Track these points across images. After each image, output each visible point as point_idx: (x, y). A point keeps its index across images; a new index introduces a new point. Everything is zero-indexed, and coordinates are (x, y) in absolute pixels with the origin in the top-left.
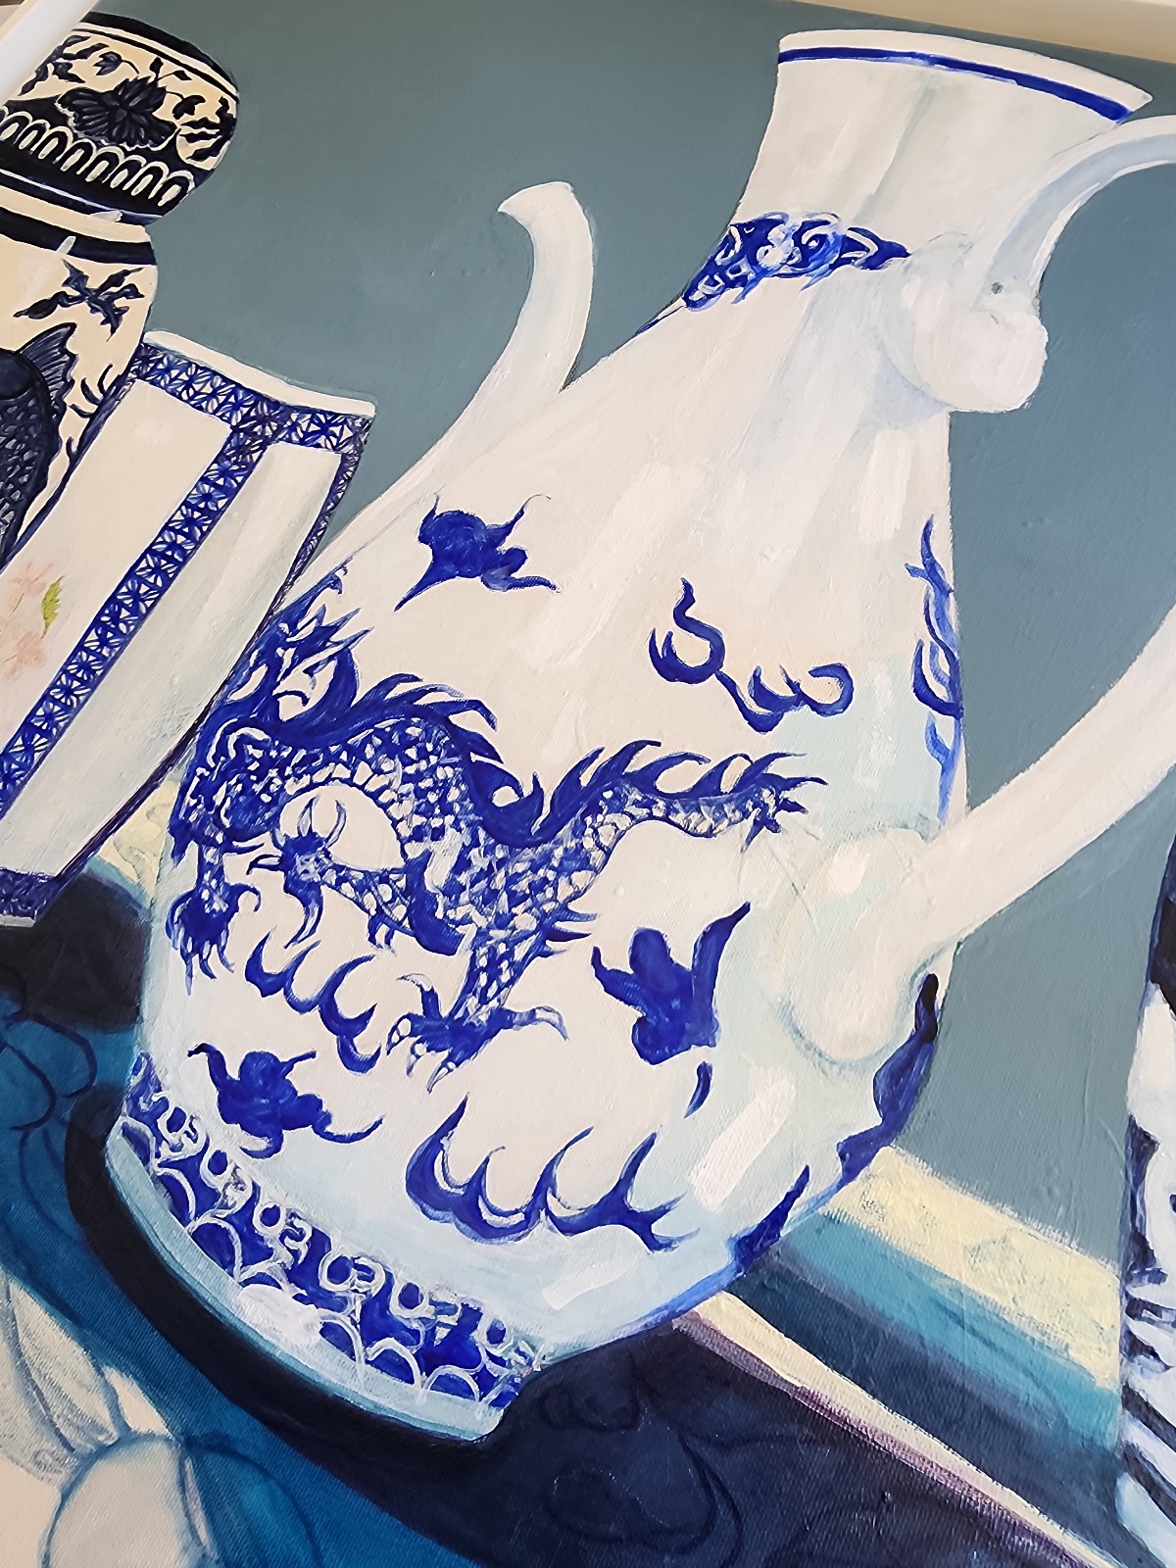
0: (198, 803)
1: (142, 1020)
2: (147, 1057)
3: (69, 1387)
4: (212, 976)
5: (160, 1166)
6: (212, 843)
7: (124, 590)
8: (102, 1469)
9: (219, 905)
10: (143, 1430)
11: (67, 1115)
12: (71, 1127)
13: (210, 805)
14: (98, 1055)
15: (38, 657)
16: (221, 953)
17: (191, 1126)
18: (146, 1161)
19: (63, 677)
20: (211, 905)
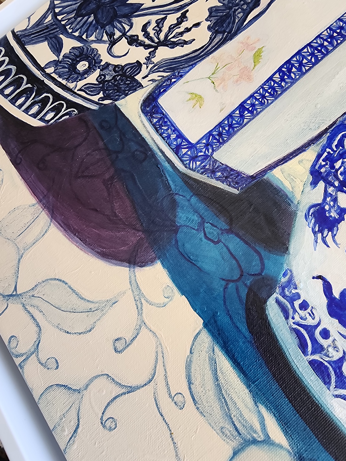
0: (327, 164)
1: (289, 254)
2: (291, 271)
3: (240, 405)
4: (328, 246)
5: (294, 323)
6: (333, 185)
7: (295, 59)
8: (254, 450)
9: (334, 214)
10: (277, 441)
11: (248, 283)
12: (250, 289)
13: (332, 167)
14: (266, 261)
15: (249, 78)
16: (334, 236)
17: (311, 311)
18: (287, 318)
19: (261, 90)
20: (329, 213)
